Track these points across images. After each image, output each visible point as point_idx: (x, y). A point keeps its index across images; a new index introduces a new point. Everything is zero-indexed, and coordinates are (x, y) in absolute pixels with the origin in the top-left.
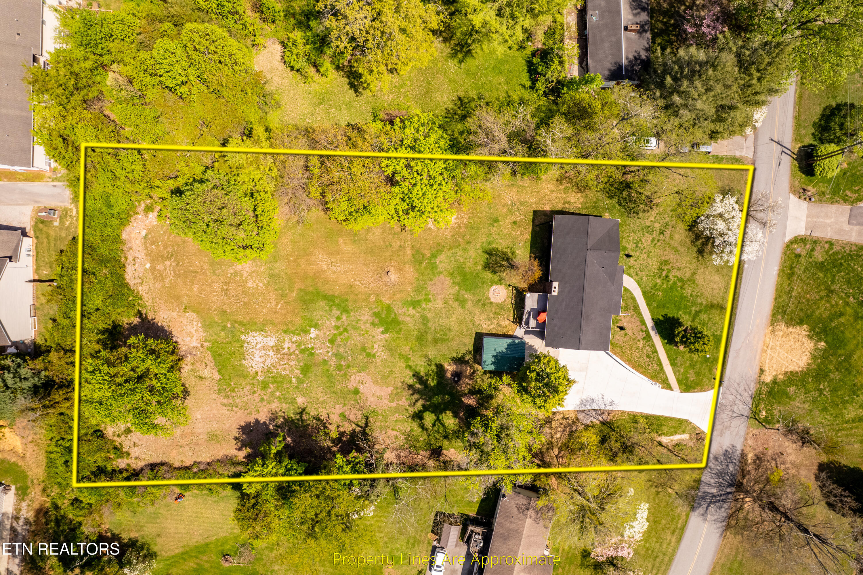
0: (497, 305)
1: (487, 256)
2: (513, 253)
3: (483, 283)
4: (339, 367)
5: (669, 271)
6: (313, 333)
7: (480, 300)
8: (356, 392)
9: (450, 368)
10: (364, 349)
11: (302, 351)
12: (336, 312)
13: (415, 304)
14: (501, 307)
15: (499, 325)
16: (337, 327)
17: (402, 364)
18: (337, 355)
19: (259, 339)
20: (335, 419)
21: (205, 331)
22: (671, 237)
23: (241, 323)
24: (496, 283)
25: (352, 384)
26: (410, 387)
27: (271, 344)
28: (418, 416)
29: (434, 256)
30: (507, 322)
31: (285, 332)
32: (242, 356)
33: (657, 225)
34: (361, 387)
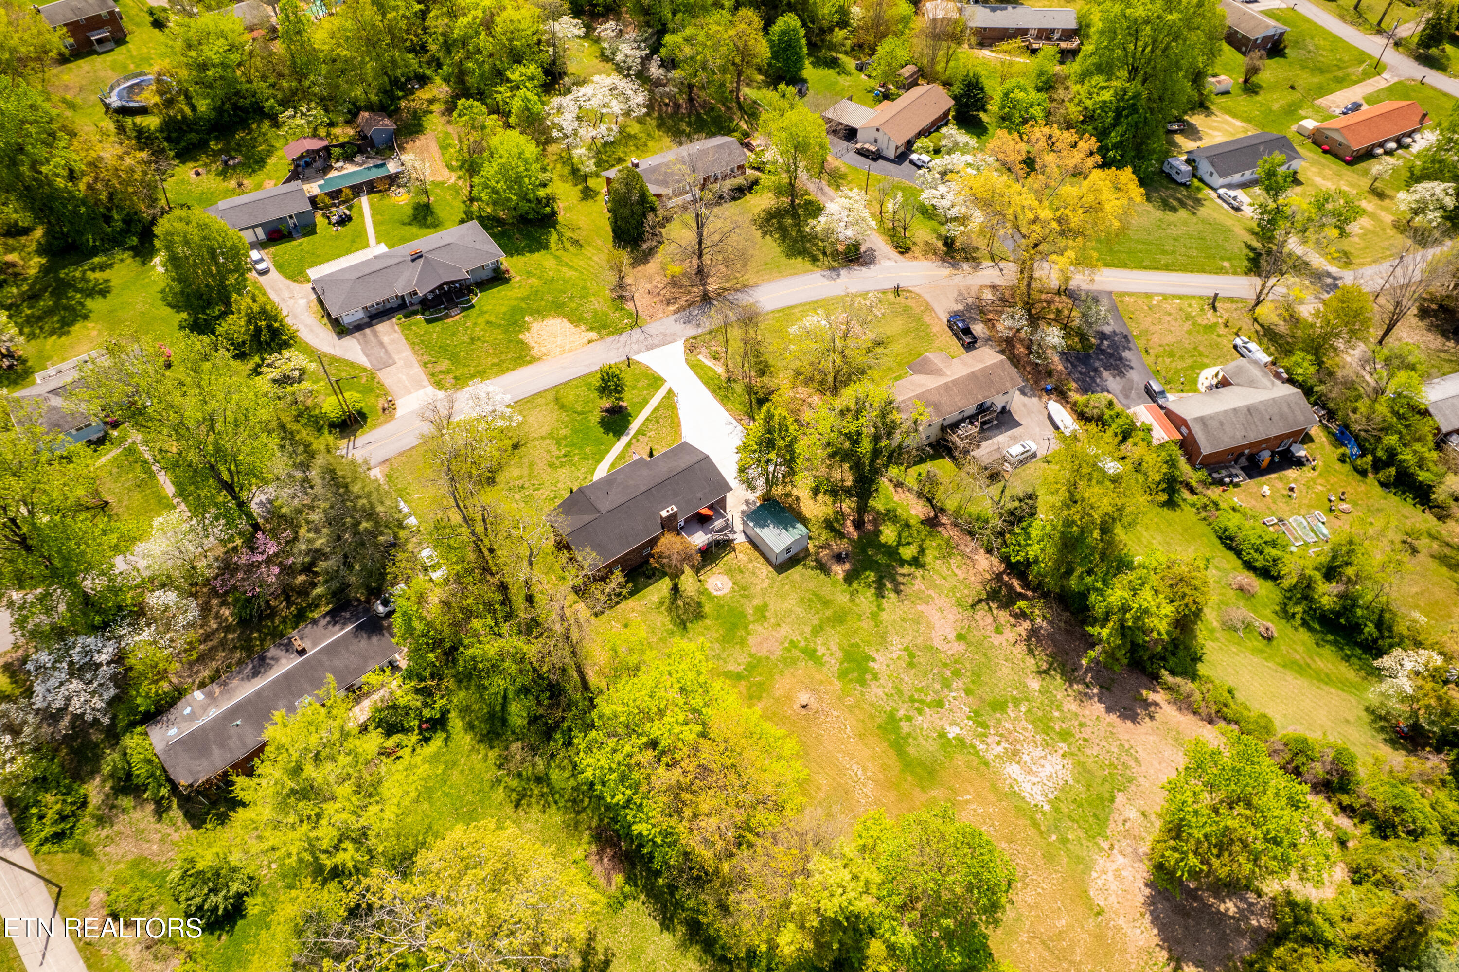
0: (731, 578)
1: (689, 625)
2: (662, 603)
3: (722, 607)
4: (957, 674)
5: (558, 458)
6: (953, 732)
7: (742, 596)
8: (960, 637)
9: (839, 570)
10: (911, 665)
11: (985, 726)
12: (905, 728)
13: (811, 654)
14: (729, 572)
15: (750, 561)
16: (920, 711)
17: (884, 616)
18: (946, 685)
19: (1027, 787)
20: (1010, 635)
21: (1094, 861)
22: (521, 477)
23: (1035, 825)
24: (709, 594)
25: (959, 648)
26: (898, 592)
27: (1015, 767)
28: (916, 562)
29: (738, 677)
30: (740, 556)
31: (986, 764)
32: (1065, 787)
33: (517, 496)
34: (952, 636)
